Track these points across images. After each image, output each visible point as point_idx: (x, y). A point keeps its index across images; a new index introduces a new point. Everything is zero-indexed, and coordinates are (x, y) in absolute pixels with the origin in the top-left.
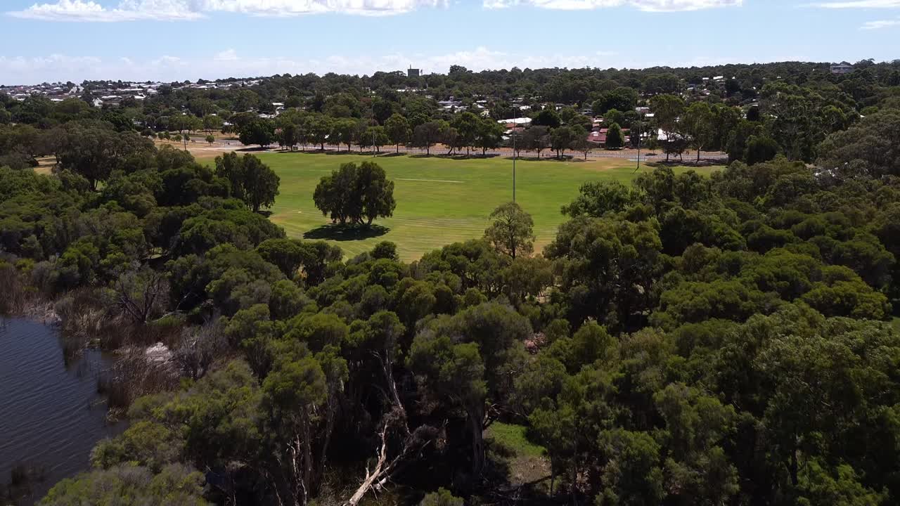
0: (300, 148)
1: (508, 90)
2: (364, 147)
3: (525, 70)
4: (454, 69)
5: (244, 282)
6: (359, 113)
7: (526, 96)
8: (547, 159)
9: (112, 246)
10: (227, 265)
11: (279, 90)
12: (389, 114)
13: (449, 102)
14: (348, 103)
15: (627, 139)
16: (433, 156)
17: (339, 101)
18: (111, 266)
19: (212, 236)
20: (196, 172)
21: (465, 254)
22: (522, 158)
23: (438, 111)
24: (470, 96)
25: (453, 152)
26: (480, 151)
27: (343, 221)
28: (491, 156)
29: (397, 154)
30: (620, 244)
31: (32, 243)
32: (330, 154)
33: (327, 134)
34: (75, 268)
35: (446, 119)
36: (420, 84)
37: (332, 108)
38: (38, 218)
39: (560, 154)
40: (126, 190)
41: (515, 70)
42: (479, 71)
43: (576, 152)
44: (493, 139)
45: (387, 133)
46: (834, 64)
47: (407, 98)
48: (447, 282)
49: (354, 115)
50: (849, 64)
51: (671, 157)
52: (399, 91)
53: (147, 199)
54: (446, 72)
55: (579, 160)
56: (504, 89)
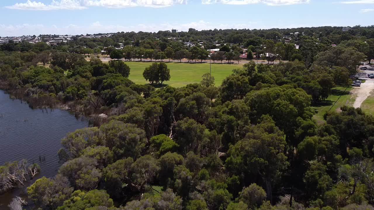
0: (133, 60)
1: (212, 38)
2: (157, 59)
3: (219, 30)
4: (190, 30)
5: (127, 95)
6: (154, 47)
7: (219, 41)
8: (225, 63)
9: (81, 88)
10: (121, 91)
11: (120, 38)
12: (166, 47)
13: (189, 43)
14: (149, 43)
15: (255, 56)
16: (182, 63)
17: (146, 43)
18: (82, 94)
19: (114, 84)
20: (104, 66)
21: (193, 87)
22: (215, 63)
23: (184, 46)
24: (197, 40)
25: (190, 61)
26: (200, 61)
27: (153, 82)
28: (204, 63)
29: (169, 62)
30: (236, 81)
31: (52, 89)
32: (144, 62)
33: (143, 55)
34: (71, 94)
35: (187, 49)
36: (177, 36)
37: (143, 45)
38: (52, 81)
39: (229, 62)
40: (82, 71)
41: (215, 30)
42: (200, 31)
43: (235, 61)
44: (205, 56)
45: (165, 54)
46: (345, 27)
47: (172, 41)
48: (188, 91)
49: (152, 48)
50: (350, 27)
51: (270, 62)
52: (169, 38)
53: (89, 74)
54: (187, 31)
55: (236, 64)
56: (211, 38)
